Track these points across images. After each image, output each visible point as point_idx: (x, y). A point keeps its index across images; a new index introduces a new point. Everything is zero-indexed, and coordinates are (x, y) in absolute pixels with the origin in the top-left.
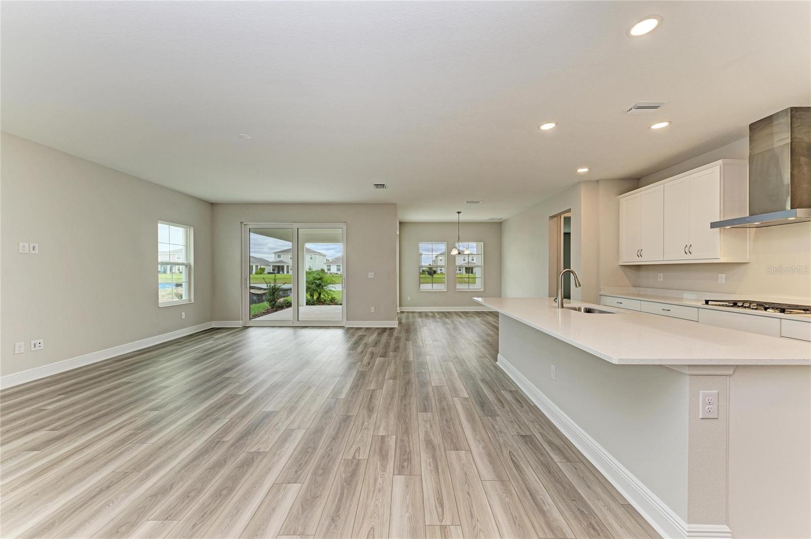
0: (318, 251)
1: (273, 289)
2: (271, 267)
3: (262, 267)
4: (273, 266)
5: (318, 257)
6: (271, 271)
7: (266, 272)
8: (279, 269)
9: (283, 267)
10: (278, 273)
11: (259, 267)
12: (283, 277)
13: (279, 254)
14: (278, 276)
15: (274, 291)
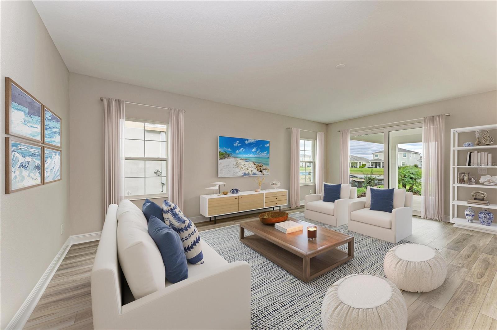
0: (412, 150)
1: (369, 179)
2: (371, 163)
3: (364, 163)
4: (372, 163)
5: (411, 155)
6: (371, 166)
7: (367, 166)
8: (377, 165)
9: (380, 163)
10: (376, 167)
11: (362, 163)
12: (380, 170)
13: (376, 154)
14: (375, 169)
15: (370, 180)
